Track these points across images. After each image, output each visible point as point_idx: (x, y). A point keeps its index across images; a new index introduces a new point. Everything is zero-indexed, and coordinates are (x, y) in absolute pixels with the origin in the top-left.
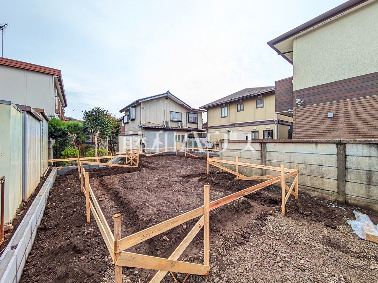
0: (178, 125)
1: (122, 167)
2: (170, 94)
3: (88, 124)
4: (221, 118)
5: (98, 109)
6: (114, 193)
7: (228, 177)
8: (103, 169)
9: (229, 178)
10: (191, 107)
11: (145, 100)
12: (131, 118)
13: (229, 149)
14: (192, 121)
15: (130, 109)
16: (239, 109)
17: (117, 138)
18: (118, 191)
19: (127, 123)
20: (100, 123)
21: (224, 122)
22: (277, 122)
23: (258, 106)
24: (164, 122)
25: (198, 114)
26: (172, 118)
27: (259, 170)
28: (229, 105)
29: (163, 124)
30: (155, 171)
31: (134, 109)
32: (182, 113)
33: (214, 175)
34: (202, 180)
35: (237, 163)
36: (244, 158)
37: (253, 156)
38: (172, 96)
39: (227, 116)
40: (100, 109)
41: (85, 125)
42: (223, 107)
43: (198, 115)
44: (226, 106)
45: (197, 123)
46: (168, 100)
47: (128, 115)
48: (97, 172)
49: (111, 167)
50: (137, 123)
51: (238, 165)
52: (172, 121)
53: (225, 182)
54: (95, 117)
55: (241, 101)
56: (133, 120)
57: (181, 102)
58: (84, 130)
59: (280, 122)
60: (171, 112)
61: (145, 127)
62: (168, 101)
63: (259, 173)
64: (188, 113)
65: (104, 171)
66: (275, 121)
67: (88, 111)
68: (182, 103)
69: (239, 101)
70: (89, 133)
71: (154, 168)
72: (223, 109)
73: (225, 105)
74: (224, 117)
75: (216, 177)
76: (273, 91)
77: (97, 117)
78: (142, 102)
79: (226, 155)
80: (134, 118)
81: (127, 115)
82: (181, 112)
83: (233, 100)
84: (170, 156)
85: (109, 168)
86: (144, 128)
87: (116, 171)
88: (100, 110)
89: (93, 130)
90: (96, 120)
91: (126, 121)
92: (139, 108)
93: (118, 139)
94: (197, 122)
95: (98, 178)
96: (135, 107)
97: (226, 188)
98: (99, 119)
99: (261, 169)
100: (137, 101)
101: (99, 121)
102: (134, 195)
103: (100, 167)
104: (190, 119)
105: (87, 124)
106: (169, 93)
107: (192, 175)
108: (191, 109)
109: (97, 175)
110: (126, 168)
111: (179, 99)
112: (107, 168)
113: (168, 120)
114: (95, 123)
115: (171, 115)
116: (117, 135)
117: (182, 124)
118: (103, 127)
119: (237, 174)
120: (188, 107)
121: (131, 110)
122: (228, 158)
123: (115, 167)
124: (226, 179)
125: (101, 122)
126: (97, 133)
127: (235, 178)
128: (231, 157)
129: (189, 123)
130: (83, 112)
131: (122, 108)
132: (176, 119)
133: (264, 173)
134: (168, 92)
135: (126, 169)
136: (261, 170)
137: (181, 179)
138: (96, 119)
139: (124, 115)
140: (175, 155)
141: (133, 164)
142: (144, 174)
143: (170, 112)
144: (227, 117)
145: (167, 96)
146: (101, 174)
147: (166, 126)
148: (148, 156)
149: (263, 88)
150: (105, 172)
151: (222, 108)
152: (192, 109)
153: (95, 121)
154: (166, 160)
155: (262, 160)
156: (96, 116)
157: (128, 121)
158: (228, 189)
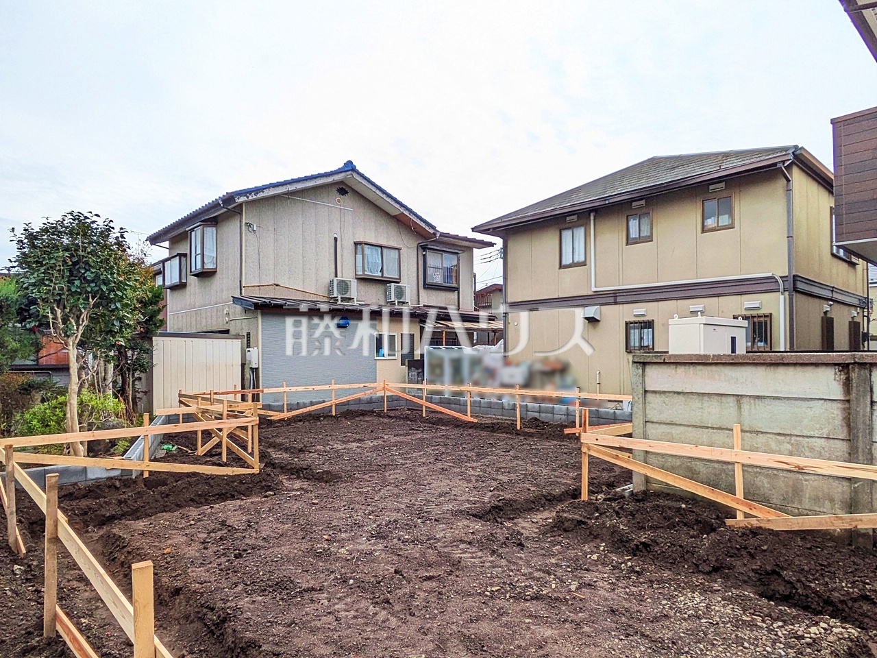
0: (387, 296)
1: (194, 474)
2: (355, 175)
3: (39, 284)
4: (561, 267)
5: (86, 218)
6: (201, 619)
7: (692, 517)
8: (109, 487)
9: (698, 522)
10: (433, 227)
11: (261, 195)
12: (199, 266)
13: (679, 393)
14: (437, 278)
15: (192, 230)
16: (634, 233)
17: (146, 345)
18: (220, 604)
19: (180, 286)
20: (93, 281)
21: (570, 284)
22: (790, 285)
23: (710, 222)
24: (332, 282)
25: (460, 255)
26: (364, 270)
27: (836, 483)
28: (592, 218)
29: (330, 291)
30: (342, 489)
31: (210, 232)
32: (399, 249)
33: (621, 508)
34: (565, 531)
35: (737, 455)
36: (757, 432)
37: (806, 421)
38: (364, 182)
39: (582, 259)
40: (95, 218)
41: (27, 288)
42: (567, 226)
43: (458, 260)
44: (581, 222)
45: (457, 289)
46: (346, 197)
47: (185, 255)
48: (84, 503)
49: (146, 475)
50: (224, 286)
51: (743, 465)
52: (364, 280)
53: (686, 541)
54: (72, 256)
55: (643, 202)
56: (206, 275)
57: (397, 206)
58: (20, 312)
59: (800, 286)
60: (361, 243)
61: (260, 301)
62: (347, 203)
63: (838, 497)
64: (424, 248)
65: (113, 497)
66: (780, 281)
67: (36, 227)
68: (402, 210)
69: (634, 204)
70: (41, 325)
71: (328, 472)
72: (567, 235)
73: (575, 217)
74: (574, 265)
75: (633, 515)
76: (775, 164)
77: (81, 253)
78: (247, 203)
79: (664, 417)
80: (209, 266)
81: (181, 255)
82: (395, 245)
83: (611, 201)
84: (361, 418)
85: (135, 482)
86: (257, 306)
87: (167, 495)
88: (94, 226)
89: (59, 312)
90: (74, 269)
91: (176, 280)
92: (231, 229)
93: (149, 352)
94: (454, 285)
95: (90, 529)
96: (215, 222)
97: (697, 566)
98: (87, 263)
99: (849, 479)
100: (229, 199)
101: (87, 270)
102: (313, 631)
103: (91, 476)
104: (430, 271)
105: (34, 285)
106: (354, 169)
107: (509, 503)
108: (435, 234)
109: (86, 513)
110: (212, 477)
111: (389, 196)
112: (125, 480)
113: (347, 274)
114: (71, 282)
115: (359, 257)
116: (147, 336)
117: (400, 292)
118: (104, 300)
119: (738, 501)
120: (423, 225)
121: (196, 236)
122: (676, 431)
123: (164, 476)
124: (685, 525)
125: (97, 276)
126: (78, 325)
127: (729, 522)
128: (690, 429)
129: (428, 286)
130: (13, 229)
131: (160, 228)
132: (380, 274)
133: (864, 498)
134: (349, 167)
135: (212, 482)
136: (846, 483)
137: (478, 526)
138: (75, 264)
139: (165, 254)
140: (380, 414)
141: (238, 461)
142: (298, 504)
143: (356, 244)
144: (584, 264)
145: (342, 182)
146: (103, 512)
147: (343, 299)
148: (275, 422)
149: (726, 155)
150: (120, 502)
151: (564, 229)
152: (438, 235)
153: (70, 271)
154: (358, 437)
155: (851, 439)
156: (76, 250)
157: (184, 281)
158: (709, 573)
